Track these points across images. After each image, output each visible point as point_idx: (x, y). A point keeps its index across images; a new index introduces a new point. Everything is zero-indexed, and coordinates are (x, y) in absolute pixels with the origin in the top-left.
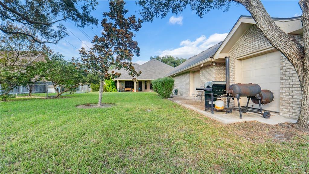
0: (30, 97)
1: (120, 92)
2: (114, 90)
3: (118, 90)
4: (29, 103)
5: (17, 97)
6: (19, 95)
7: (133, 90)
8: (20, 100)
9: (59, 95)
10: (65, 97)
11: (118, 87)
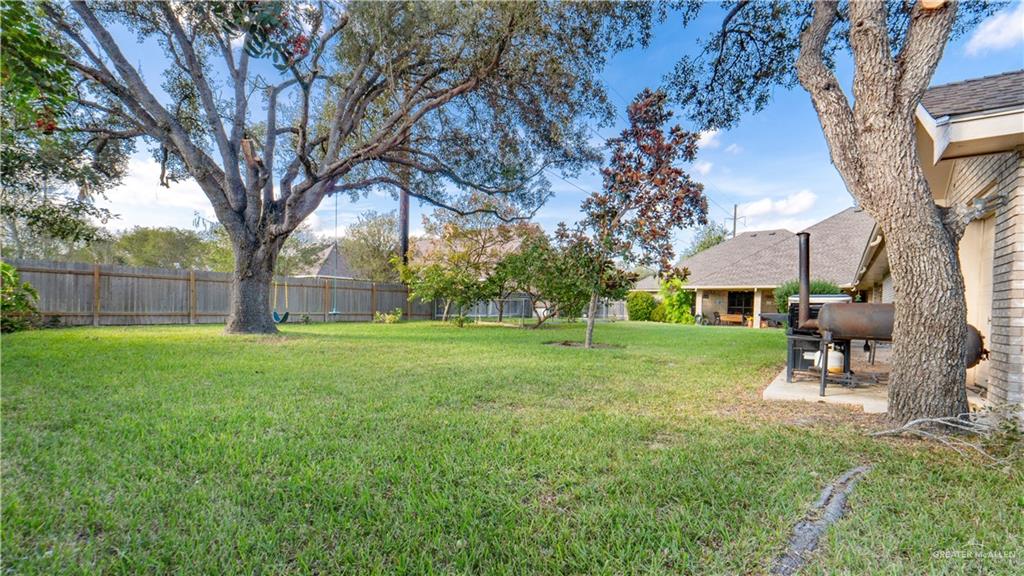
0: (501, 324)
1: (706, 327)
2: (687, 320)
3: (699, 318)
4: (497, 333)
5: (480, 323)
6: (483, 319)
7: (750, 323)
8: (482, 327)
9: (540, 322)
10: (554, 327)
11: (699, 311)
